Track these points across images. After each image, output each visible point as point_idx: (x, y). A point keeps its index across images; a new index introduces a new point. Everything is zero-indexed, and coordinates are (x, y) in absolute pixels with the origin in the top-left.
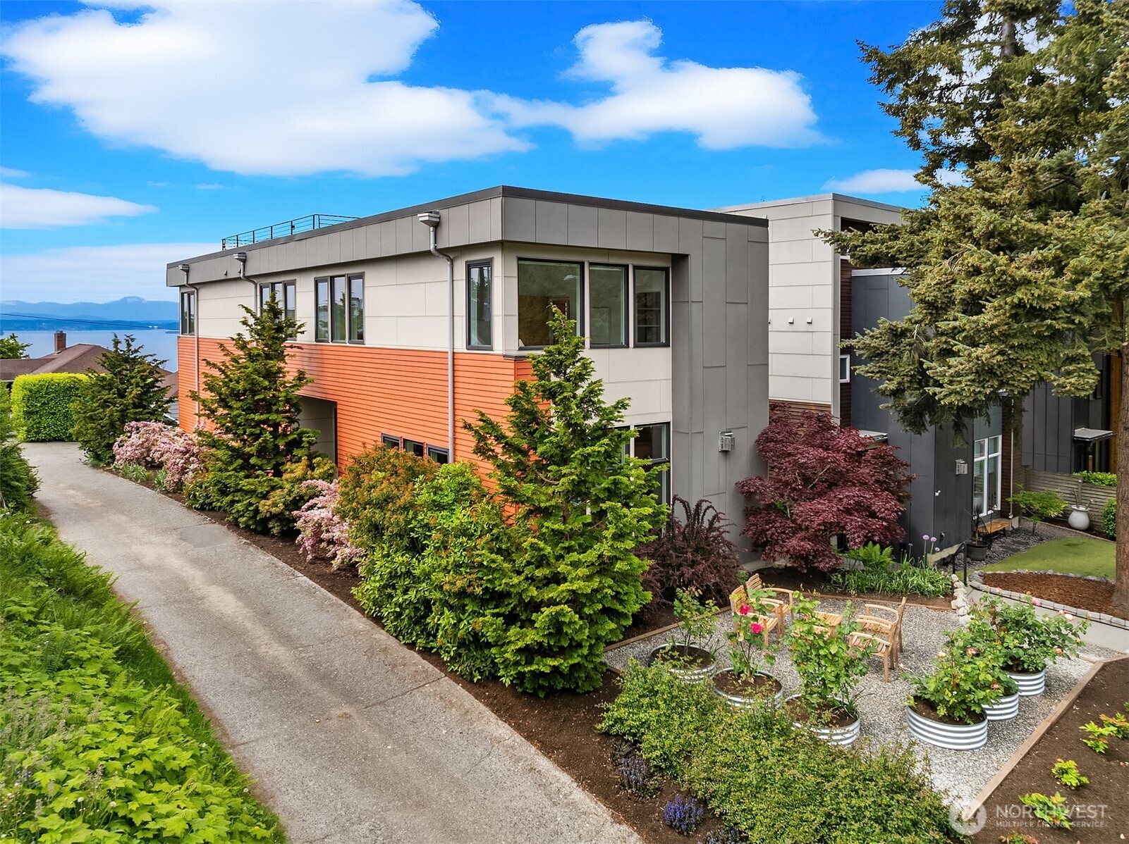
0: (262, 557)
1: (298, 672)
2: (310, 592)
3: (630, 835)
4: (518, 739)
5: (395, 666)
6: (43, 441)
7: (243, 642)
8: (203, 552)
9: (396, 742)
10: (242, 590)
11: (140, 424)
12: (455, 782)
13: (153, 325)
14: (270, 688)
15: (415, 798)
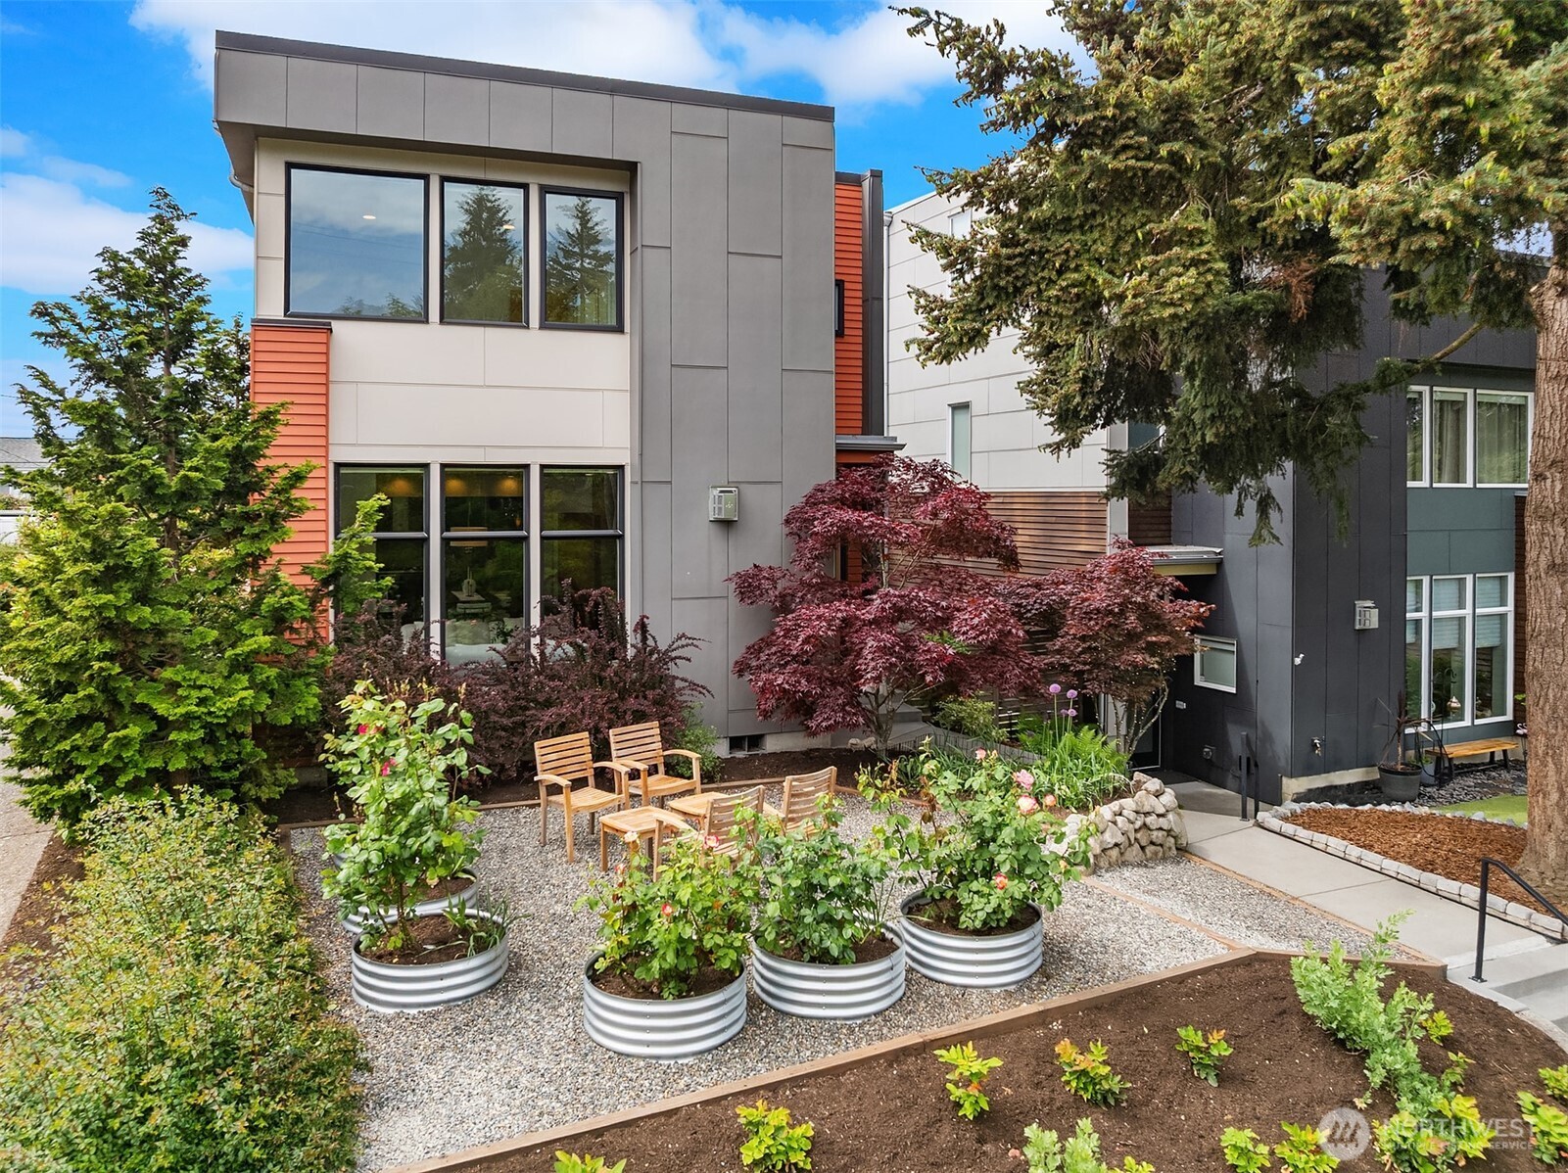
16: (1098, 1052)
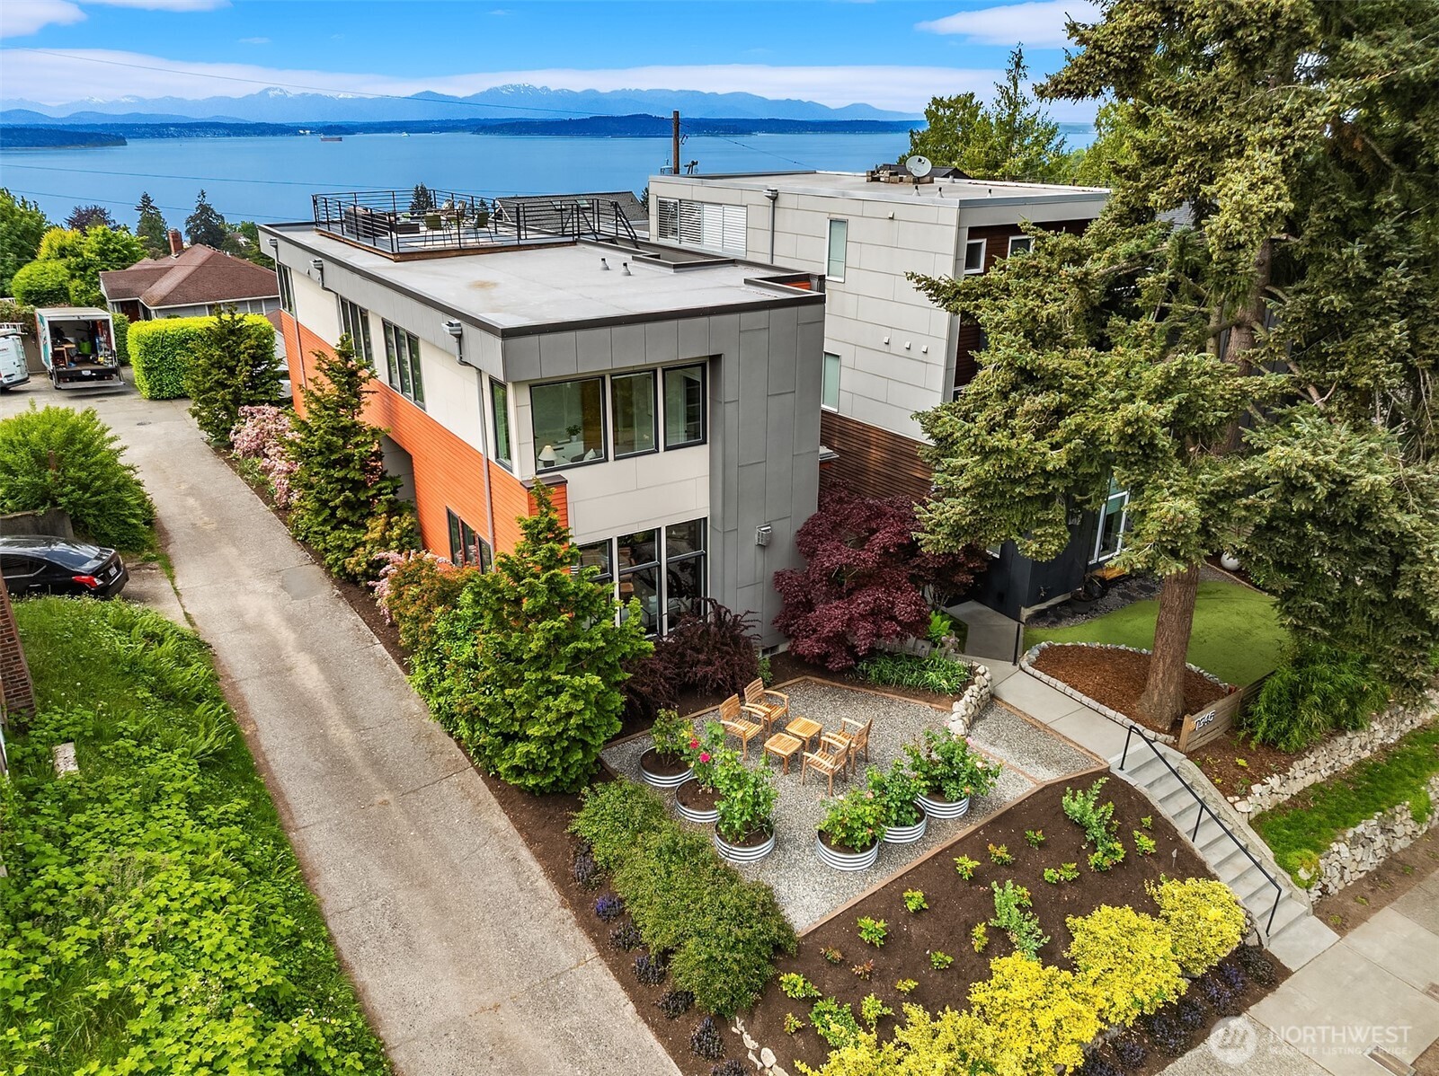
0: (349, 616)
1: (355, 756)
2: (382, 664)
3: (570, 918)
4: (513, 830)
5: (434, 754)
6: (168, 399)
7: (317, 723)
8: (298, 606)
9: (418, 829)
10: (325, 659)
11: (254, 409)
12: (453, 867)
13: (304, 129)
14: (332, 773)
15: (421, 879)
16: (1003, 848)
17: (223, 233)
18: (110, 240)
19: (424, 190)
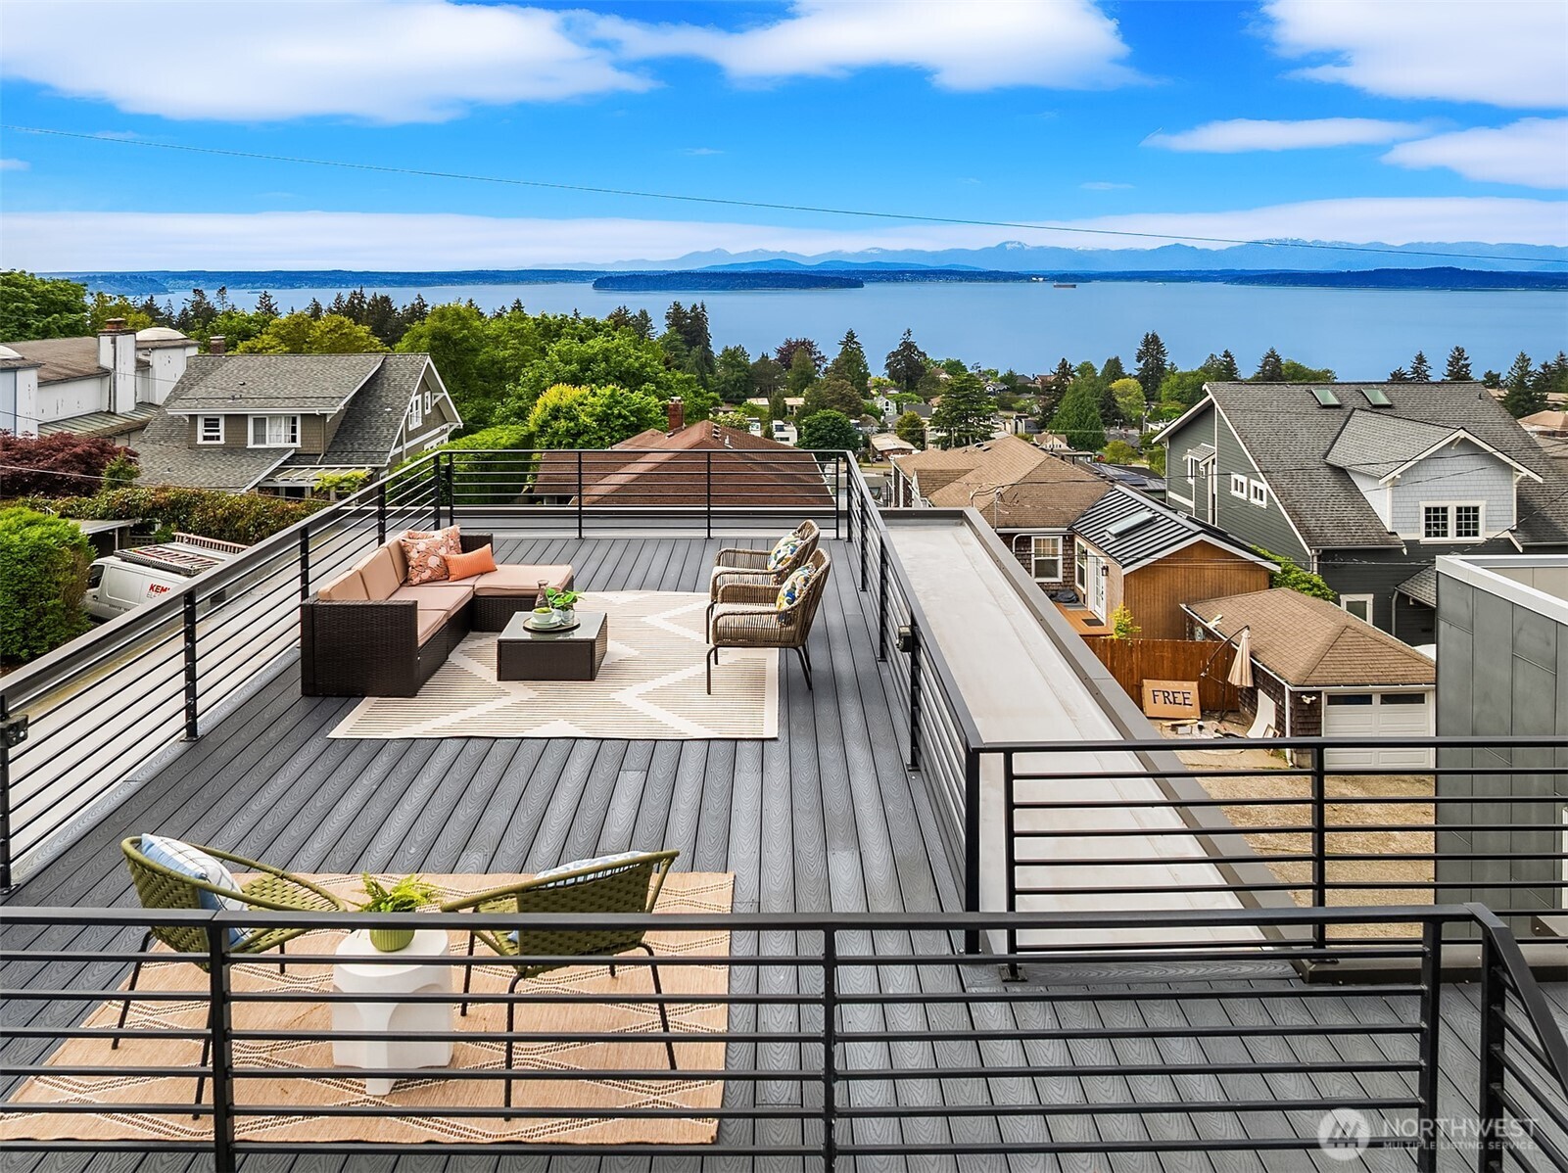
13: (1037, 277)
17: (922, 369)
18: (618, 402)
19: (1155, 339)
